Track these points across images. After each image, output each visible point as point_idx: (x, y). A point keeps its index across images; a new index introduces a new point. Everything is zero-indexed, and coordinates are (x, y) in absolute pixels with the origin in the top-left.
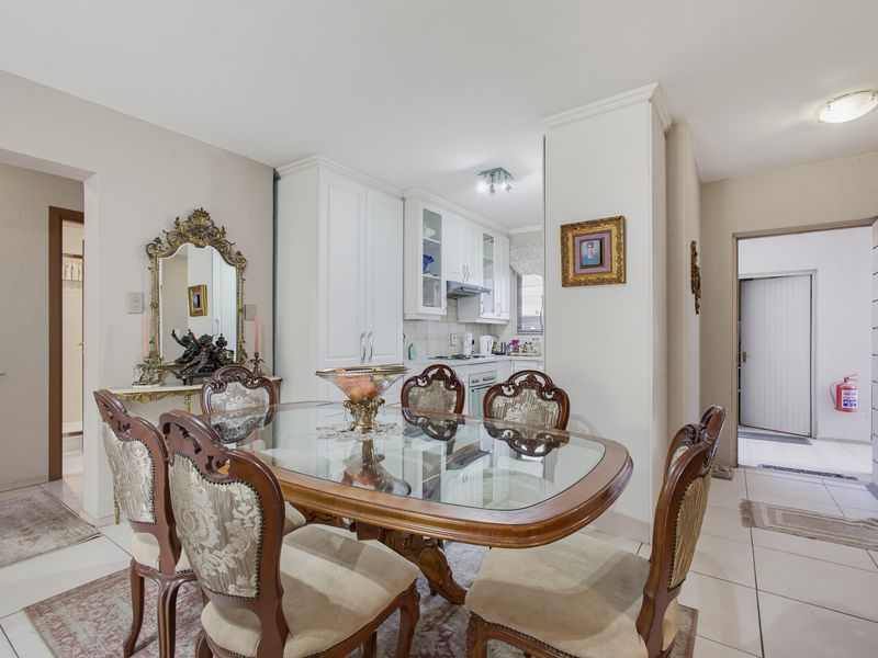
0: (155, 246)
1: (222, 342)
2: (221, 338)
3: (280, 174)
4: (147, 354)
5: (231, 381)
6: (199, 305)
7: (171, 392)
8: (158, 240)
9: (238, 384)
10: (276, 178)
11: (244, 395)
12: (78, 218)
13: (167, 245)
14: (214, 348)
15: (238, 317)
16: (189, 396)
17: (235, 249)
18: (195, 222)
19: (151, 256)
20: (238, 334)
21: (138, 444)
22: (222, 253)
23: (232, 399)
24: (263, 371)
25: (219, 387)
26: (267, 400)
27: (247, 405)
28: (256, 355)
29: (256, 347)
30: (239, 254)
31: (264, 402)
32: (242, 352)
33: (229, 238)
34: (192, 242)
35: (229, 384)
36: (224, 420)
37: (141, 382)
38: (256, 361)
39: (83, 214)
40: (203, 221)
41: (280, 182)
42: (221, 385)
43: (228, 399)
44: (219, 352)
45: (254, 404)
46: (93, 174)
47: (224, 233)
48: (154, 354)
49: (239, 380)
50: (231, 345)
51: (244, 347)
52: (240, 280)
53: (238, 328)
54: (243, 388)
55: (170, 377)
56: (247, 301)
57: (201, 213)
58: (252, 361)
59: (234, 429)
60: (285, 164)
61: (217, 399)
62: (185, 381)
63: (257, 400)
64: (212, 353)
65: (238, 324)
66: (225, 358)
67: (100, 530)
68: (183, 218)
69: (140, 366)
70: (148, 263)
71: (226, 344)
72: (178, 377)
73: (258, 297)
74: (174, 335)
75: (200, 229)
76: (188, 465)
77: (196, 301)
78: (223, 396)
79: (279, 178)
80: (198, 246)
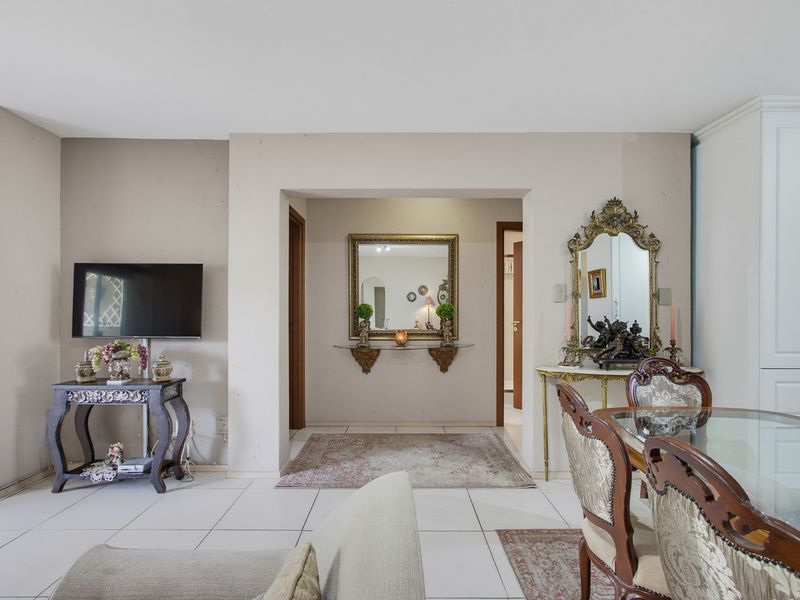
0: (575, 241)
1: (636, 329)
2: (636, 325)
3: (699, 138)
4: (569, 339)
5: (655, 374)
6: (598, 288)
7: (590, 375)
8: (577, 236)
9: (663, 377)
10: (694, 143)
11: (671, 391)
12: (518, 227)
13: (584, 239)
14: (629, 335)
15: (651, 303)
16: (606, 380)
17: (648, 232)
18: (608, 212)
19: (571, 251)
20: (651, 320)
21: (599, 444)
22: (634, 239)
23: (658, 394)
24: (682, 361)
25: (644, 379)
26: (699, 401)
27: (676, 403)
28: (673, 343)
29: (672, 335)
30: (652, 236)
31: (695, 401)
32: (655, 338)
33: (641, 221)
34: (606, 232)
35: (654, 377)
36: (649, 415)
37: (565, 363)
38: (673, 350)
39: (522, 223)
40: (616, 210)
41: (699, 148)
42: (645, 377)
43: (654, 393)
44: (635, 338)
45: (683, 403)
46: (529, 190)
47: (636, 217)
48: (574, 338)
49: (665, 373)
50: (645, 333)
51: (658, 334)
52: (654, 264)
53: (651, 313)
54: (669, 383)
55: (587, 360)
56: (661, 285)
57: (616, 202)
58: (667, 349)
59: (661, 426)
60: (703, 126)
61: (643, 391)
62: (601, 366)
63: (686, 398)
64: (627, 339)
65: (651, 309)
66: (640, 346)
67: (536, 482)
68: (598, 212)
69: (564, 348)
70: (569, 257)
71: (639, 330)
72: (595, 361)
73: (674, 280)
74: (589, 321)
75: (614, 218)
76: (691, 508)
77: (596, 284)
78: (649, 389)
79: (698, 143)
80: (612, 235)
